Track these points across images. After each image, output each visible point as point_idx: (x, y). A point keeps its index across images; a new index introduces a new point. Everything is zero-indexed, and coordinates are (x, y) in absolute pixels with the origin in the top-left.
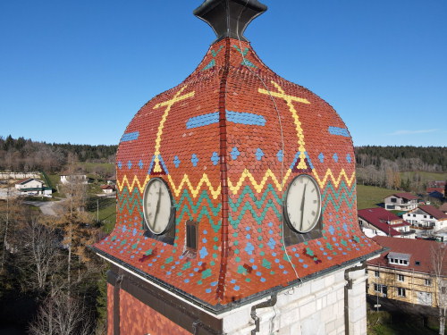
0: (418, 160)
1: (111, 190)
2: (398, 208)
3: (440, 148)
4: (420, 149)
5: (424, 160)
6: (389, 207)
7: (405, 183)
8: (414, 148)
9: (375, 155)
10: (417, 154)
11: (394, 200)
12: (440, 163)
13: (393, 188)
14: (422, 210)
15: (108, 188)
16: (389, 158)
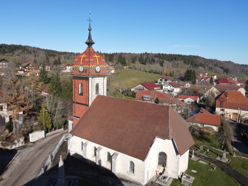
0: (182, 62)
1: (23, 72)
2: (163, 84)
3: (194, 56)
4: (185, 56)
5: (185, 62)
6: (159, 83)
7: (172, 73)
8: (181, 56)
9: (162, 58)
10: (182, 59)
11: (161, 80)
12: (192, 64)
13: (166, 75)
14: (170, 84)
15: (21, 70)
16: (168, 60)
